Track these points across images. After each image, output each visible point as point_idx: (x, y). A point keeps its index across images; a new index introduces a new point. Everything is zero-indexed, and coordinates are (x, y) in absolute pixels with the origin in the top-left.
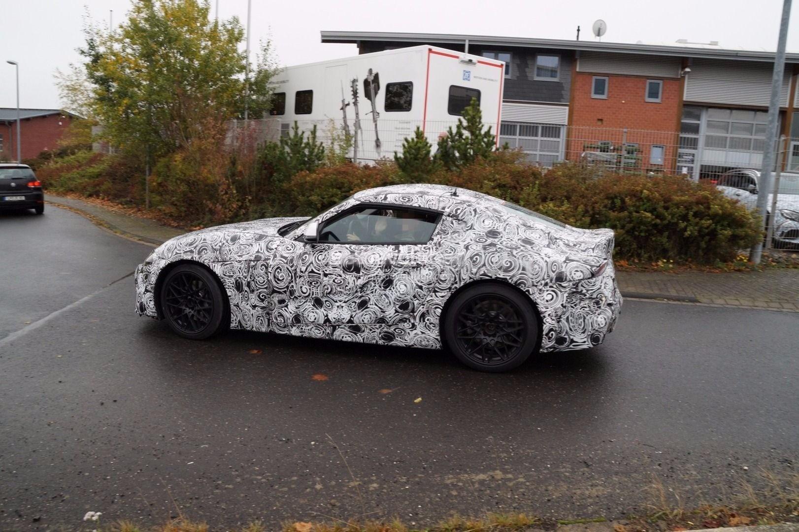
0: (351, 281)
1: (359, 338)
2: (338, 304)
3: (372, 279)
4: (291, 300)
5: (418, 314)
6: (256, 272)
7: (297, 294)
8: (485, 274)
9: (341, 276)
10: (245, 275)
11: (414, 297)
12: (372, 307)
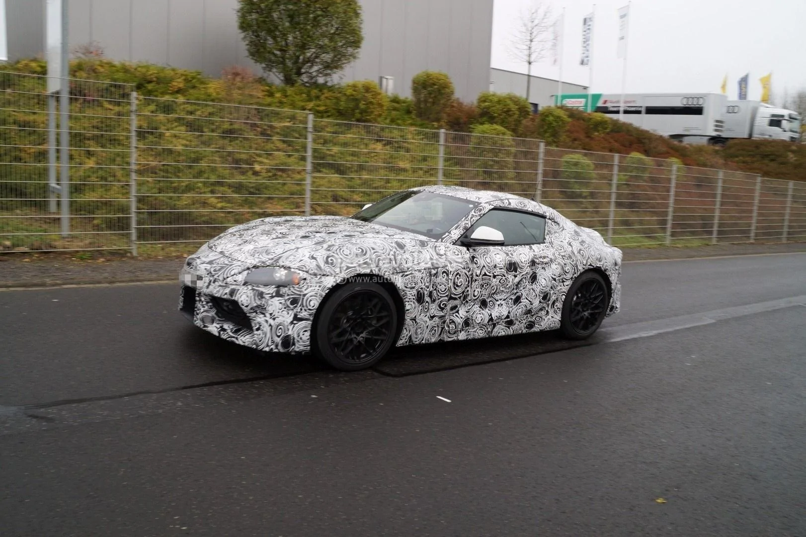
0: (511, 280)
1: (510, 332)
2: (498, 303)
3: (524, 276)
4: (462, 305)
5: (550, 302)
6: (438, 280)
7: (469, 298)
8: (590, 265)
9: (505, 276)
10: (427, 284)
11: (551, 288)
12: (524, 301)
